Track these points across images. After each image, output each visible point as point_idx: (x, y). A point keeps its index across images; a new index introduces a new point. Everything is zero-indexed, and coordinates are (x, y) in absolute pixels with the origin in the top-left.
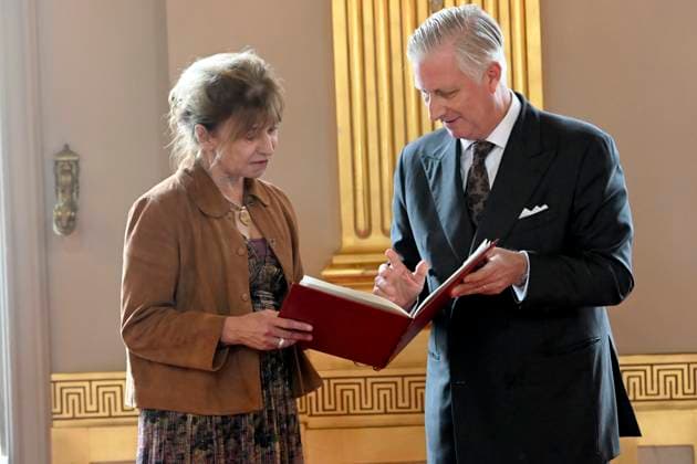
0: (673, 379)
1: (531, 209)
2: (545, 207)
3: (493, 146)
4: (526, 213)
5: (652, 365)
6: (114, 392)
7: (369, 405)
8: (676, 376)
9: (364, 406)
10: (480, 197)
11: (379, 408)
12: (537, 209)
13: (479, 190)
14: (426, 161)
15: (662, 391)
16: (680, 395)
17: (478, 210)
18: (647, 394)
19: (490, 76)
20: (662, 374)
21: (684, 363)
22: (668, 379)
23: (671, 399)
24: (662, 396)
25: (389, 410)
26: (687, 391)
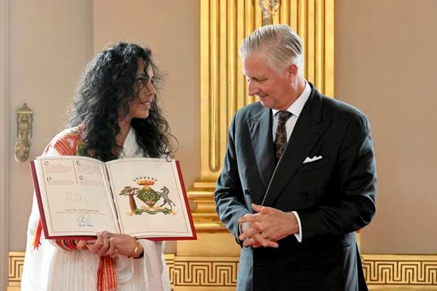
0: (411, 271)
1: (311, 158)
2: (320, 157)
3: (291, 114)
4: (308, 160)
5: (398, 261)
7: (214, 280)
8: (413, 269)
9: (210, 280)
10: (280, 146)
11: (220, 282)
12: (315, 158)
13: (280, 142)
14: (250, 122)
15: (403, 278)
16: (415, 282)
18: (393, 280)
19: (290, 72)
20: (404, 267)
21: (418, 261)
22: (408, 271)
23: (409, 284)
24: (403, 282)
25: (226, 284)
26: (419, 279)
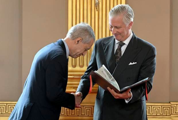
0: (157, 110)
1: (132, 63)
2: (136, 63)
3: (124, 44)
4: (131, 64)
5: (152, 106)
6: (3, 107)
7: (74, 114)
8: (158, 109)
9: (72, 114)
10: (119, 57)
11: (76, 114)
12: (134, 63)
13: (119, 55)
14: (104, 45)
15: (154, 113)
16: (159, 114)
17: (118, 60)
18: (150, 114)
19: (130, 25)
20: (154, 108)
21: (160, 106)
22: (156, 110)
23: (157, 115)
24: (154, 114)
26: (161, 113)
